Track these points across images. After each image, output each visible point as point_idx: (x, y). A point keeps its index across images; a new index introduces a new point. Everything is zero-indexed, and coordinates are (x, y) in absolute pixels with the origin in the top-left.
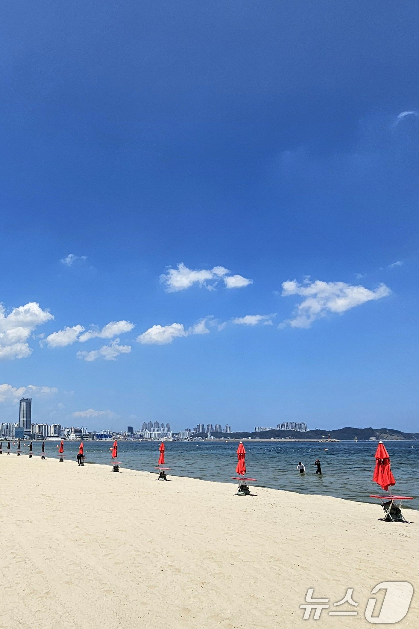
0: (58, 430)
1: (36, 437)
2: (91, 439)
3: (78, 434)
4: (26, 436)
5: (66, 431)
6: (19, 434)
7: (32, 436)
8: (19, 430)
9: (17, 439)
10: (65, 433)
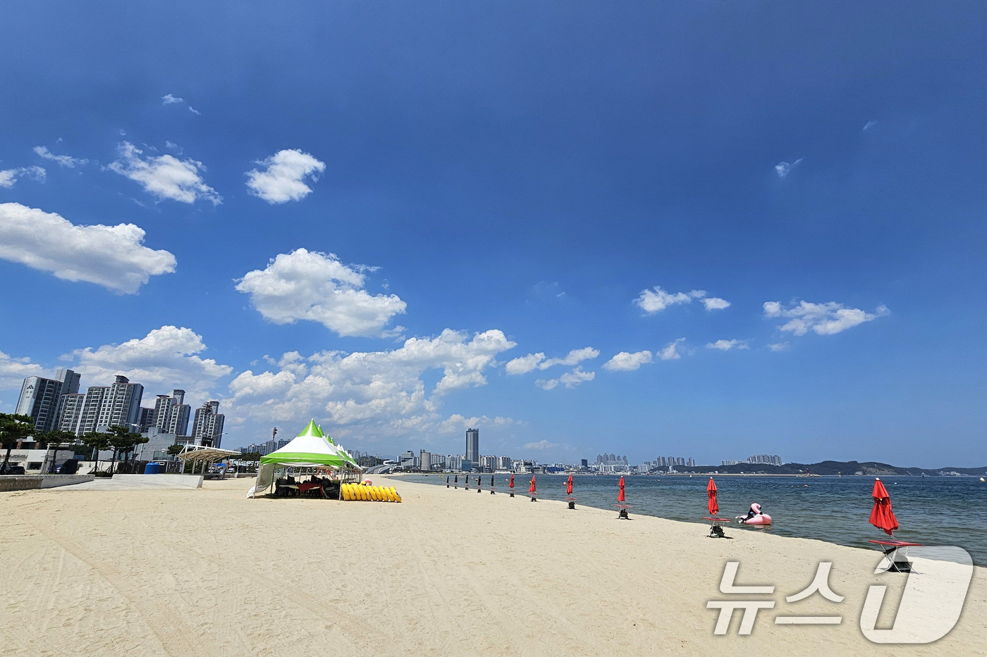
0: (507, 462)
1: (484, 470)
2: (542, 473)
3: (527, 467)
4: (473, 469)
5: (515, 463)
6: (466, 466)
7: (480, 469)
8: (467, 462)
9: (464, 472)
10: (515, 466)
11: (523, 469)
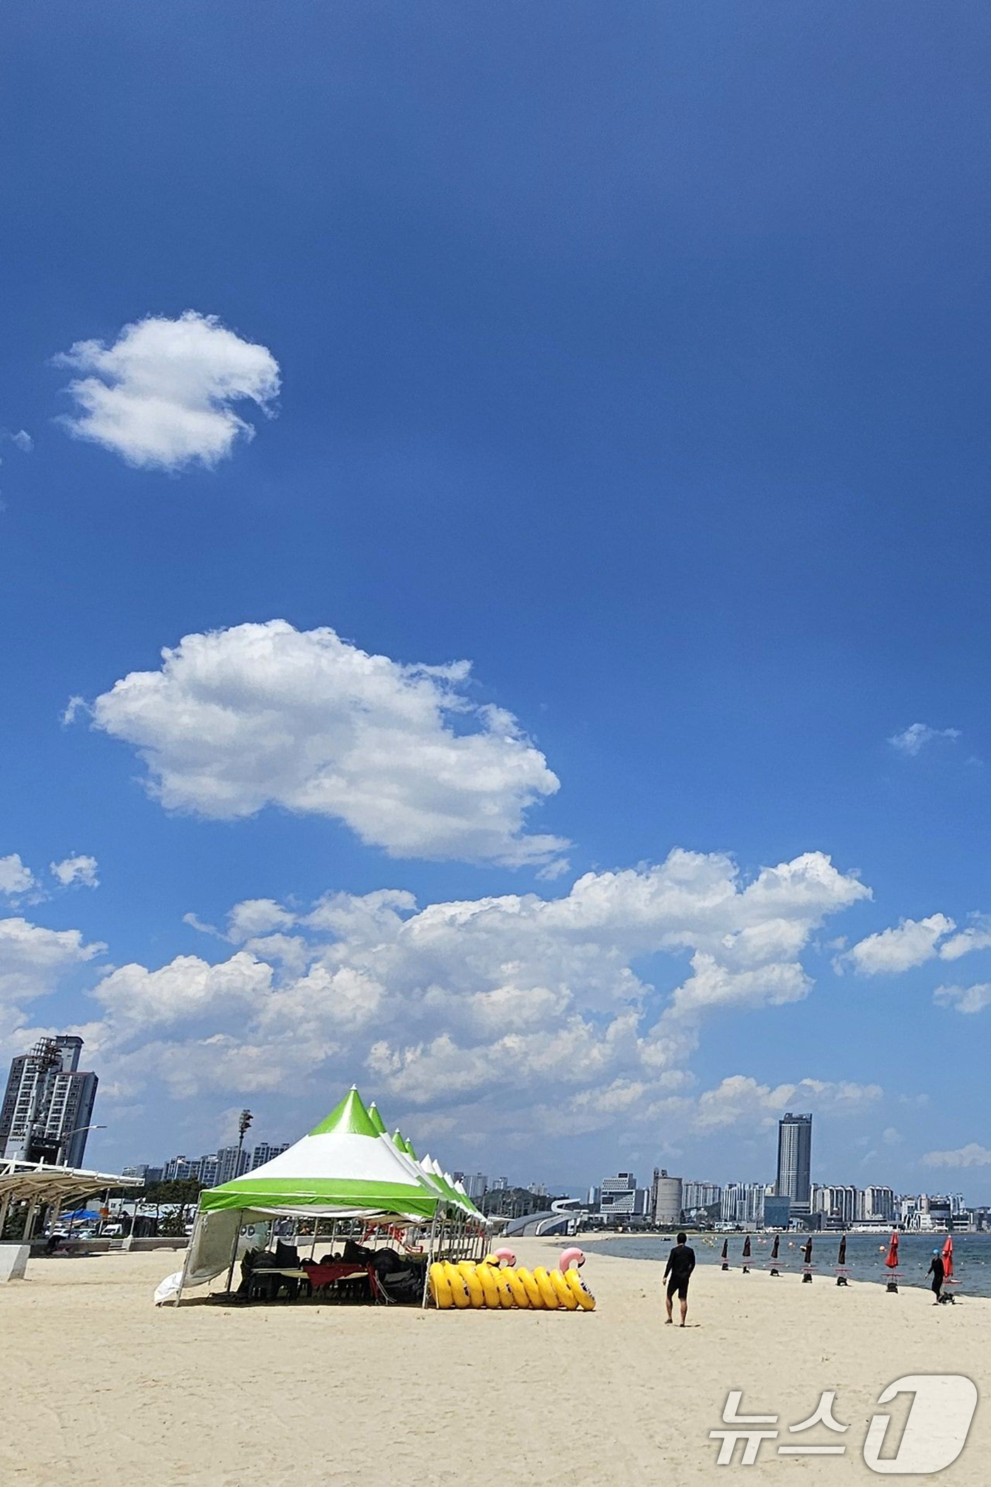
0: (885, 1203)
1: (824, 1223)
2: (974, 1229)
3: (937, 1213)
4: (795, 1221)
5: (906, 1204)
6: (777, 1214)
7: (813, 1221)
8: (778, 1203)
9: (770, 1230)
10: (904, 1211)
11: (926, 1220)
